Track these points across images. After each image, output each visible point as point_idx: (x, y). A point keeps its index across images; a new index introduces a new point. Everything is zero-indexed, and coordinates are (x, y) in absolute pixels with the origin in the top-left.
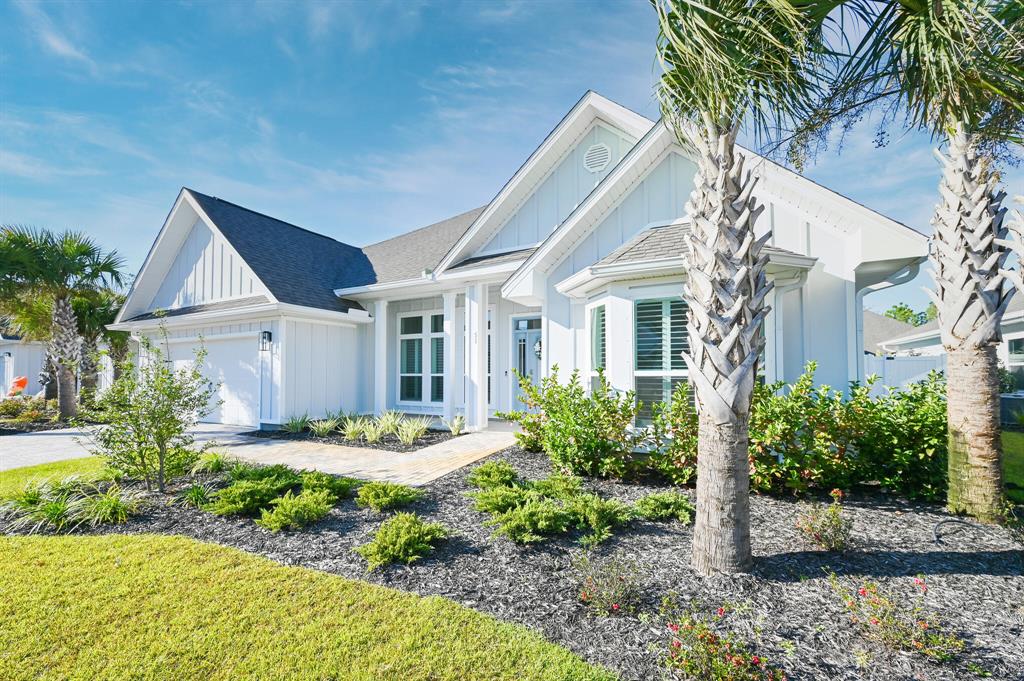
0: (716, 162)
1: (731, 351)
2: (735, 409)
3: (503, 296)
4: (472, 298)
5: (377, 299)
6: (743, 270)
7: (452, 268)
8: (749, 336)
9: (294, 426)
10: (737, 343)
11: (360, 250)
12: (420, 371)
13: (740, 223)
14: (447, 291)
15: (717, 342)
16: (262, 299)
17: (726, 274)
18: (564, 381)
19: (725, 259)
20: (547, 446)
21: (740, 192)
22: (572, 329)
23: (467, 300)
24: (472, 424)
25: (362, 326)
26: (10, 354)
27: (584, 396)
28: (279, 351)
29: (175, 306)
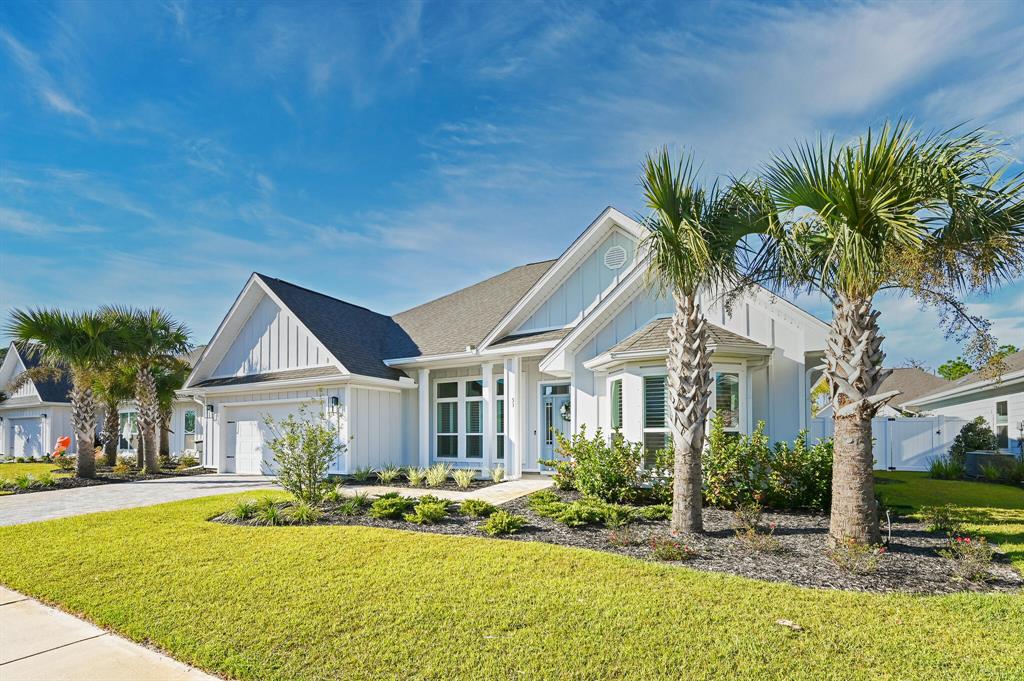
0: (683, 309)
1: (690, 415)
2: (692, 446)
3: (541, 370)
4: (510, 370)
5: (422, 368)
6: (696, 371)
7: (493, 344)
8: (700, 407)
9: (361, 476)
10: (693, 411)
11: (389, 318)
12: (456, 431)
13: (695, 346)
14: (486, 362)
15: (683, 410)
16: (333, 370)
17: (687, 373)
18: (590, 436)
19: (687, 365)
20: (578, 483)
21: (696, 327)
22: (596, 397)
23: (505, 371)
24: (509, 474)
25: (405, 391)
26: (46, 416)
27: (606, 447)
28: (346, 414)
29: (241, 373)
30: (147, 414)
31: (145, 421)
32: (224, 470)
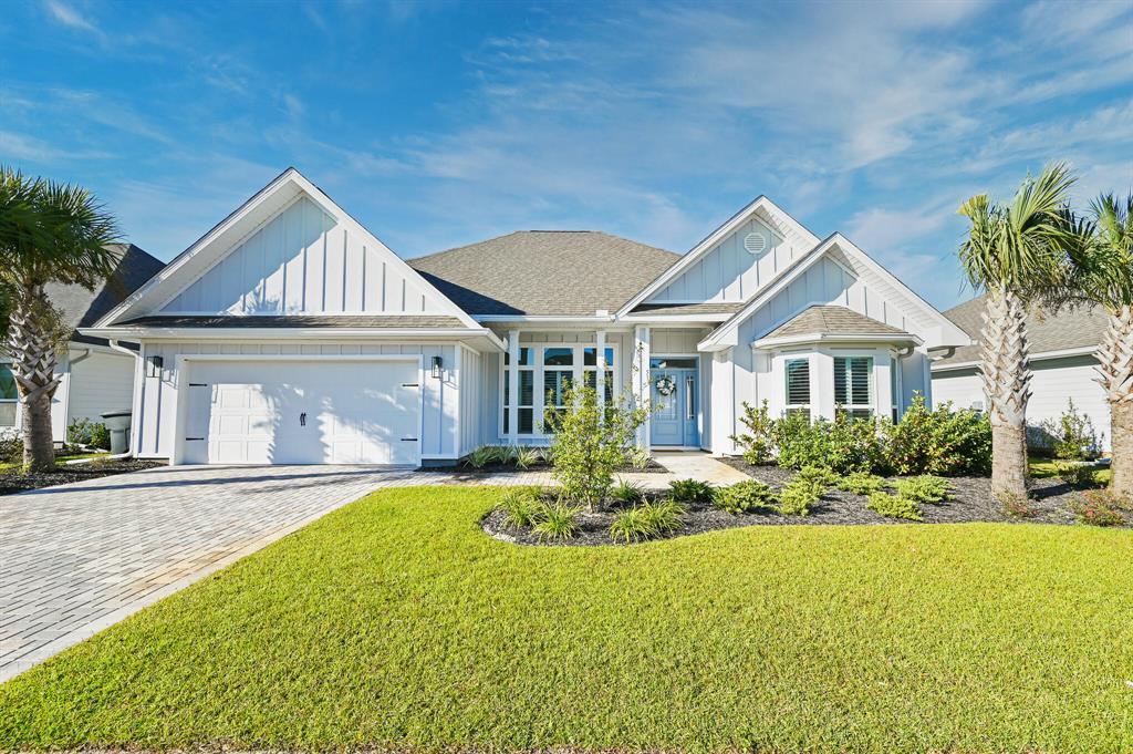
4: (643, 340)
7: (636, 310)
22: (754, 373)
28: (456, 379)
30: (39, 366)
31: (35, 378)
32: (180, 460)
